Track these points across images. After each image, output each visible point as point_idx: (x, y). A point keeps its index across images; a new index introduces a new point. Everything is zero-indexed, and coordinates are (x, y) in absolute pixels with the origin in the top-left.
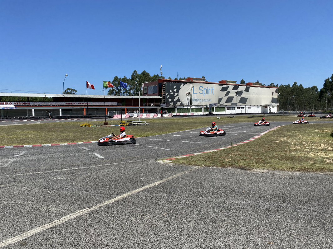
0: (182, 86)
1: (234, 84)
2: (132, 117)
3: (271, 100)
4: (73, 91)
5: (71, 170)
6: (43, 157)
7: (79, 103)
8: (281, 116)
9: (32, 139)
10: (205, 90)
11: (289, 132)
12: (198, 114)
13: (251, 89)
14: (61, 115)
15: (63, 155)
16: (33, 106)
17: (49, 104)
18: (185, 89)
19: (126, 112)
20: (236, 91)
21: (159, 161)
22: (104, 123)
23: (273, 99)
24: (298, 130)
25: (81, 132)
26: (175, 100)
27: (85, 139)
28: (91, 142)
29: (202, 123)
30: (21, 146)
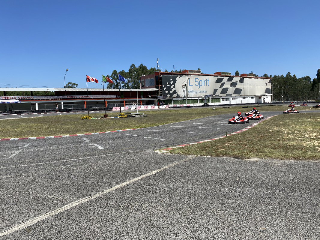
0: (178, 78)
1: (229, 75)
2: (131, 109)
3: (264, 90)
4: (74, 85)
5: (73, 161)
6: (46, 148)
7: (80, 96)
8: (275, 106)
9: (36, 132)
10: (201, 82)
11: (282, 121)
12: (194, 105)
13: (245, 80)
14: (63, 108)
15: (65, 146)
16: (36, 100)
17: (51, 97)
18: (181, 81)
19: (125, 105)
20: (231, 82)
21: (156, 151)
22: (104, 115)
23: (267, 89)
24: (291, 120)
25: (82, 124)
26: (172, 92)
27: (86, 131)
28: (92, 133)
29: (197, 113)
30: (26, 139)
